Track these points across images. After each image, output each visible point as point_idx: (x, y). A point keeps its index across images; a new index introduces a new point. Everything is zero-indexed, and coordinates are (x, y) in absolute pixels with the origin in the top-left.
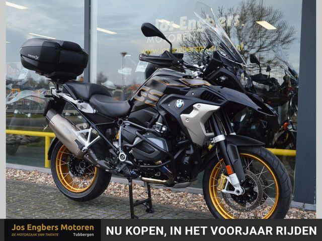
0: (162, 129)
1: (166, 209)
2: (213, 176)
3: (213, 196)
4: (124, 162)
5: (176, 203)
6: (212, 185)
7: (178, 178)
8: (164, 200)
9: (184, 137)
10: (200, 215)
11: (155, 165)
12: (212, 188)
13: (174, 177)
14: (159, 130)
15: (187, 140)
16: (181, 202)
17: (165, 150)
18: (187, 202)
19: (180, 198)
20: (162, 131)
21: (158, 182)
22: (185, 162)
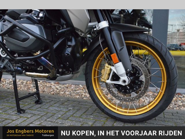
0: (38, 15)
1: (53, 99)
2: (96, 67)
3: (96, 87)
4: (6, 58)
5: (63, 93)
6: (95, 76)
7: (60, 70)
8: (53, 91)
9: (65, 26)
10: (82, 103)
12: (95, 79)
13: (55, 70)
14: (36, 17)
15: (68, 29)
16: (67, 92)
17: (43, 37)
18: (71, 92)
19: (66, 89)
20: (40, 17)
21: (41, 76)
22: (66, 54)
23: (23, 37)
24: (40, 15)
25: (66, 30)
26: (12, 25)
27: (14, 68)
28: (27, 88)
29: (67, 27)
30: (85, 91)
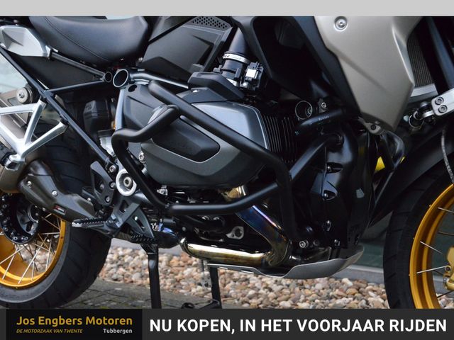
0: (243, 73)
2: (424, 238)
4: (132, 198)
6: (419, 267)
7: (303, 245)
9: (323, 105)
11: (223, 201)
12: (419, 278)
13: (287, 242)
14: (235, 79)
15: (334, 114)
16: (301, 300)
17: (257, 144)
18: (317, 301)
19: (297, 289)
20: (246, 81)
21: (237, 258)
22: (326, 192)
23: (202, 145)
24: (247, 75)
25: (327, 117)
26: (170, 110)
27: (151, 226)
28: (172, 282)
29: (331, 108)
30: (364, 302)
